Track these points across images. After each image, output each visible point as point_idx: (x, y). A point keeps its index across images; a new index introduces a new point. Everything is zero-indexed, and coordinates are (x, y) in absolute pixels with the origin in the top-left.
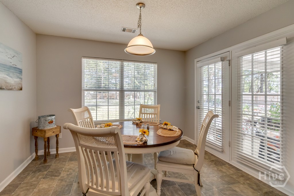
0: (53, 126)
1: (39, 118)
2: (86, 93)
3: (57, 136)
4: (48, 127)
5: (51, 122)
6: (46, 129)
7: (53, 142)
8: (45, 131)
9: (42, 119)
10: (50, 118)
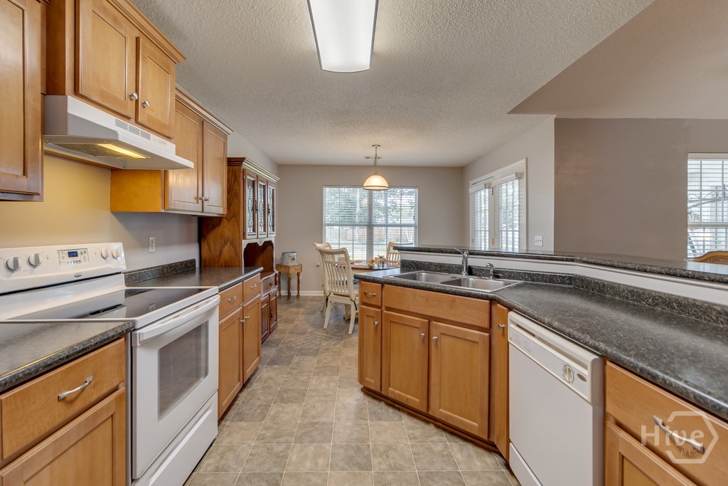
0: (295, 263)
1: (283, 254)
2: (327, 227)
3: (298, 274)
4: (290, 264)
5: (293, 259)
6: (289, 265)
7: (294, 282)
8: (289, 267)
9: (286, 255)
10: (292, 254)
